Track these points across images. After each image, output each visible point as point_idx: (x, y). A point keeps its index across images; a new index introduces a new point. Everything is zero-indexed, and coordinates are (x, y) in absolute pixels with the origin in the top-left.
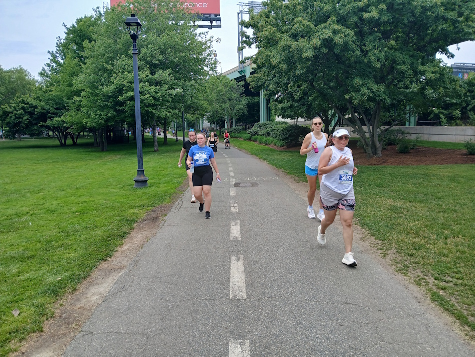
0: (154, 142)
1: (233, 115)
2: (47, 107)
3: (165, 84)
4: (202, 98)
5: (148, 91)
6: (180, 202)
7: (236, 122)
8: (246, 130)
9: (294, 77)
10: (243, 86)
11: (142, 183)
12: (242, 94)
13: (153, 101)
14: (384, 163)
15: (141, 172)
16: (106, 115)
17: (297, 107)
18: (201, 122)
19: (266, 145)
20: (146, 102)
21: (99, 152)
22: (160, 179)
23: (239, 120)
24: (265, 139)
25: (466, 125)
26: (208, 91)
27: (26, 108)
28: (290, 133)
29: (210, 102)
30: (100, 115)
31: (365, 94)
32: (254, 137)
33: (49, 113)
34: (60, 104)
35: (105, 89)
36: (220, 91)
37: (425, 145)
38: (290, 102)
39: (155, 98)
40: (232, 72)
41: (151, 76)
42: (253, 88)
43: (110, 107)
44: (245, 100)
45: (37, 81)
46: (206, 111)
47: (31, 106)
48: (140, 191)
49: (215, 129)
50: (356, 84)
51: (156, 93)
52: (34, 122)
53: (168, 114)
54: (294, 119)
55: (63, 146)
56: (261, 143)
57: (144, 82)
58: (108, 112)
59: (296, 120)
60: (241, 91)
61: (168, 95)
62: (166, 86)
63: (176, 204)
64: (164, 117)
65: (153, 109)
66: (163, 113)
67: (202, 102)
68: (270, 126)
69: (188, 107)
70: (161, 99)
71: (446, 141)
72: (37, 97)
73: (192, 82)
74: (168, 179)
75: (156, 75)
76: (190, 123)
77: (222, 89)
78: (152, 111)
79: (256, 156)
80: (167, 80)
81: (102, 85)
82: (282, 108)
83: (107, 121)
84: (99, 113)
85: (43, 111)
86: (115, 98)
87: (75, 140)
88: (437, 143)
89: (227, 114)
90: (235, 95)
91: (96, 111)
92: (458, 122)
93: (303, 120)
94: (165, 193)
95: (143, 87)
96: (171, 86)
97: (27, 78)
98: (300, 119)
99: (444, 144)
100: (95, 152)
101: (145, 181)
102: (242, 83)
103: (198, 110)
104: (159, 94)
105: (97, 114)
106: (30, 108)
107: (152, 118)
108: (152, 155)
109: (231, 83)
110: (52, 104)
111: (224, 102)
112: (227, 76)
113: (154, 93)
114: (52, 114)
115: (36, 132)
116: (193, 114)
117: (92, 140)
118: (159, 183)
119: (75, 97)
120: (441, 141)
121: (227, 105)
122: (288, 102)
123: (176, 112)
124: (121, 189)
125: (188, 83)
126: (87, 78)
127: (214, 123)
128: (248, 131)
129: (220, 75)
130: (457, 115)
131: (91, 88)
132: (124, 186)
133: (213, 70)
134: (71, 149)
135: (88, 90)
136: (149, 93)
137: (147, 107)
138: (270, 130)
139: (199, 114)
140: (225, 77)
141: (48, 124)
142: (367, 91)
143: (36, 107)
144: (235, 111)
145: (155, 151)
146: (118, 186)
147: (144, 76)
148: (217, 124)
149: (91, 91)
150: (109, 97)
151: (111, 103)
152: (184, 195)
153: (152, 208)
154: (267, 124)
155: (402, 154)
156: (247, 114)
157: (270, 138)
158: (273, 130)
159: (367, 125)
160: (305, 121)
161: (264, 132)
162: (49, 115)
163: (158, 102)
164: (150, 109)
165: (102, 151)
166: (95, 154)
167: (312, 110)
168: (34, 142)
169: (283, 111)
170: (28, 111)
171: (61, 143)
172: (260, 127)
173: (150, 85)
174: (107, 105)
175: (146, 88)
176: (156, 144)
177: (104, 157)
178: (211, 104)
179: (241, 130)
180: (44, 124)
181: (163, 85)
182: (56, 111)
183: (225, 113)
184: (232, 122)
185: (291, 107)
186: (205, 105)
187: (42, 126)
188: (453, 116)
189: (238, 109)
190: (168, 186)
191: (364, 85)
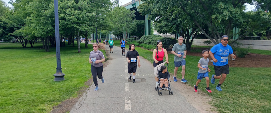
0: (78, 46)
1: (128, 31)
2: (13, 24)
3: (84, 9)
4: (110, 20)
5: (73, 13)
6: (84, 97)
7: (130, 35)
8: (136, 40)
9: (173, 2)
10: (134, 14)
11: (60, 78)
12: (134, 18)
13: (76, 20)
14: (233, 65)
15: (59, 69)
16: (47, 29)
17: (170, 25)
18: (109, 35)
19: (148, 49)
20: (72, 20)
21: (45, 52)
22: (75, 74)
23: (132, 34)
24: (148, 46)
25: (269, 40)
26: (113, 16)
27: (1, 24)
28: (164, 42)
29: (114, 23)
30: (43, 29)
31: (226, 15)
32: (141, 44)
33: (15, 27)
34: (21, 22)
35: (45, 12)
36: (120, 16)
37: (252, 52)
38: (166, 23)
39: (78, 19)
40: (128, 5)
41: (75, 4)
42: (141, 13)
43: (50, 24)
44: (135, 22)
45: (10, 9)
46: (111, 27)
47: (5, 23)
48: (57, 85)
49: (118, 39)
50: (220, 7)
51: (79, 15)
52: (6, 33)
53: (86, 28)
54: (164, 34)
55: (24, 47)
56: (145, 48)
57: (71, 8)
58: (48, 27)
59: (165, 35)
60: (133, 17)
61: (87, 17)
62: (85, 11)
63: (81, 99)
64: (84, 30)
65: (77, 26)
66: (83, 28)
67: (109, 22)
68: (151, 38)
69: (101, 25)
70: (82, 19)
71: (264, 49)
72: (8, 18)
73: (103, 9)
74: (80, 74)
75: (79, 4)
76: (103, 35)
77: (122, 15)
78: (76, 26)
79: (143, 56)
80: (86, 7)
81: (44, 10)
82: (160, 26)
83: (47, 32)
84: (42, 28)
85: (12, 26)
86: (52, 18)
87: (32, 44)
88: (259, 50)
89: (125, 30)
90: (130, 19)
91: (41, 26)
92: (264, 37)
93: (170, 34)
94: (75, 87)
95: (70, 11)
96: (89, 11)
97: (4, 6)
98: (168, 34)
99: (264, 51)
100: (42, 52)
101: (62, 77)
102: (134, 11)
103: (107, 27)
104: (80, 16)
105: (41, 28)
106: (4, 24)
107: (77, 31)
108: (76, 55)
109: (127, 11)
110: (17, 22)
111: (123, 23)
112: (125, 7)
113: (77, 15)
114: (16, 28)
115: (8, 39)
116: (104, 29)
117: (42, 45)
118: (73, 78)
119: (27, 17)
120: (262, 49)
121: (124, 25)
122: (164, 22)
123: (92, 27)
124: (44, 83)
125: (100, 10)
126: (35, 5)
127: (117, 36)
128: (137, 41)
129: (121, 7)
130: (264, 33)
131: (37, 11)
132: (47, 79)
133: (117, 4)
134: (28, 50)
135: (35, 12)
136: (74, 15)
137: (73, 24)
138: (151, 40)
139: (107, 30)
140: (124, 8)
141: (14, 34)
142: (228, 13)
143: (7, 24)
144: (129, 28)
145: (78, 52)
146: (43, 79)
147: (71, 4)
148: (119, 36)
149: (37, 13)
150: (49, 17)
151: (50, 21)
152: (89, 89)
153: (59, 103)
154: (149, 37)
155: (241, 58)
156: (137, 30)
157: (151, 45)
158: (153, 40)
159: (220, 38)
160: (171, 35)
161: (147, 41)
162: (15, 28)
163: (80, 21)
164: (75, 26)
165: (47, 51)
166: (41, 53)
167: (180, 28)
168: (7, 45)
169: (161, 28)
170: (3, 26)
171: (23, 46)
172: (144, 38)
173: (75, 10)
174: (47, 22)
175: (72, 12)
176: (79, 47)
177: (46, 56)
178: (115, 24)
179: (133, 40)
180: (11, 34)
181: (84, 10)
182: (19, 26)
183: (124, 29)
184: (128, 35)
185: (166, 25)
186: (111, 24)
187: (11, 35)
188: (261, 33)
189: (131, 27)
190: (79, 80)
191: (225, 9)
